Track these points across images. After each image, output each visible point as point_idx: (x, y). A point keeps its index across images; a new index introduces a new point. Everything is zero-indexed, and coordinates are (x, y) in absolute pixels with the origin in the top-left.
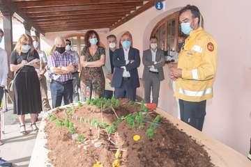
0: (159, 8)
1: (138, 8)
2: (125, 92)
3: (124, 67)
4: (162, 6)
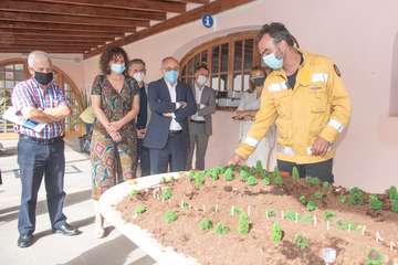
0: (208, 24)
1: (170, 15)
2: (170, 156)
3: (173, 115)
4: (211, 23)
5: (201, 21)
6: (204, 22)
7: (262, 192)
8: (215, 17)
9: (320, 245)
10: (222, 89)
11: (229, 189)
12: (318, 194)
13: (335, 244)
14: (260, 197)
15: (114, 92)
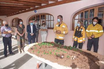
5: (34, 11)
6: (35, 11)
7: (51, 47)
8: (37, 10)
9: (61, 55)
10: (39, 24)
11: (46, 47)
12: (60, 47)
13: (63, 55)
14: (51, 48)
15: (20, 28)
